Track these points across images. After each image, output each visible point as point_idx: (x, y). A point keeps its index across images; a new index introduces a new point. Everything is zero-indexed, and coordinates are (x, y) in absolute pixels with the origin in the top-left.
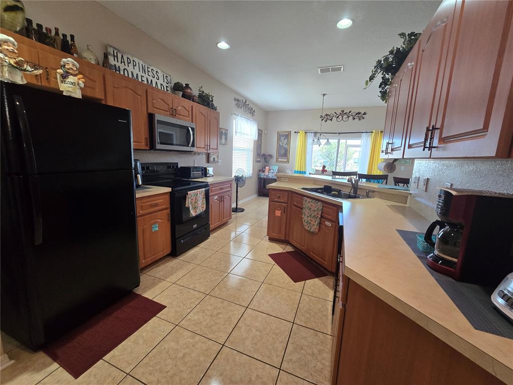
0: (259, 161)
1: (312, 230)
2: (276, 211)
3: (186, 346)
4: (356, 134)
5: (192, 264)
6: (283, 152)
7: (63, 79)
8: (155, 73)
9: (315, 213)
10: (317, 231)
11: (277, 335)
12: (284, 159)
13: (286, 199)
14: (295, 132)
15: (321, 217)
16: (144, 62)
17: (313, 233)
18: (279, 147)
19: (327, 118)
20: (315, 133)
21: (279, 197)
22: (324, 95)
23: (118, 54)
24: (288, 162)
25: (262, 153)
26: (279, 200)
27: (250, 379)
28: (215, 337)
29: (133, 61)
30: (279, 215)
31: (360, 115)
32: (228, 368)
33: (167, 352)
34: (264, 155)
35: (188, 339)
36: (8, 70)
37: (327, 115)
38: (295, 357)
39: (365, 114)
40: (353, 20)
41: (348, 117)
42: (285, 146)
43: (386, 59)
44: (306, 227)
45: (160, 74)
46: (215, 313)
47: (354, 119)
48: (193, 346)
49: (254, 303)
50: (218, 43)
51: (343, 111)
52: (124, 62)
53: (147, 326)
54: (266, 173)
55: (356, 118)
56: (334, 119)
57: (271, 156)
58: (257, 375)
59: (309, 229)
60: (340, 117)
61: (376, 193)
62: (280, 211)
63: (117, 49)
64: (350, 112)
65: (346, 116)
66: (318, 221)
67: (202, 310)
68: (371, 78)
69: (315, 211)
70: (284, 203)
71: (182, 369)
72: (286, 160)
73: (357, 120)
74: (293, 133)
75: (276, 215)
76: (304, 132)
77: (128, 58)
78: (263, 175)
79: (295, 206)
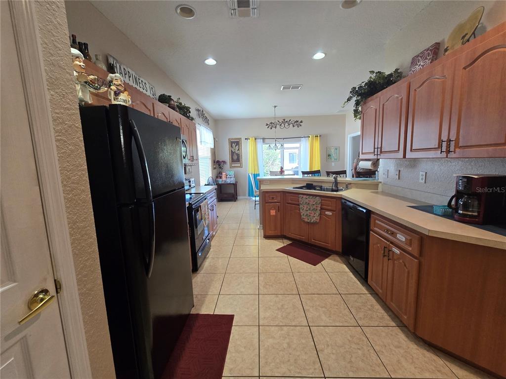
0: (215, 168)
1: (312, 221)
2: (271, 211)
3: (283, 337)
4: (297, 138)
5: (219, 275)
6: (235, 157)
7: (116, 96)
8: (144, 84)
9: (314, 207)
10: (318, 221)
11: (337, 305)
12: (237, 164)
13: (279, 199)
14: (246, 139)
15: (321, 209)
16: (136, 74)
17: (314, 224)
18: (232, 153)
19: (271, 125)
20: (264, 139)
21: (273, 198)
22: (275, 107)
23: (117, 64)
24: (241, 167)
25: (216, 160)
26: (273, 201)
27: (348, 340)
28: (298, 323)
29: (128, 72)
30: (274, 214)
31: (298, 123)
32: (328, 339)
33: (274, 348)
34: (218, 162)
35: (279, 332)
36: (81, 88)
37: (271, 123)
38: (361, 315)
39: (301, 122)
40: (325, 54)
41: (289, 125)
42: (237, 152)
43: (360, 87)
44: (306, 220)
45: (148, 85)
46: (279, 306)
47: (294, 126)
48: (288, 335)
49: (301, 289)
50: (206, 60)
51: (284, 120)
52: (122, 74)
53: (233, 336)
54: (224, 178)
55: (295, 125)
56: (278, 126)
57: (224, 162)
58: (350, 336)
59: (309, 221)
60: (283, 125)
61: (352, 185)
62: (275, 211)
63: (117, 60)
64: (290, 121)
65: (287, 124)
66: (318, 213)
67: (266, 308)
68: (349, 100)
69: (314, 205)
70: (278, 203)
71: (298, 354)
72: (239, 165)
73: (296, 127)
74: (243, 140)
75: (271, 214)
76: (254, 139)
77: (124, 69)
78: (220, 181)
79: (288, 203)
